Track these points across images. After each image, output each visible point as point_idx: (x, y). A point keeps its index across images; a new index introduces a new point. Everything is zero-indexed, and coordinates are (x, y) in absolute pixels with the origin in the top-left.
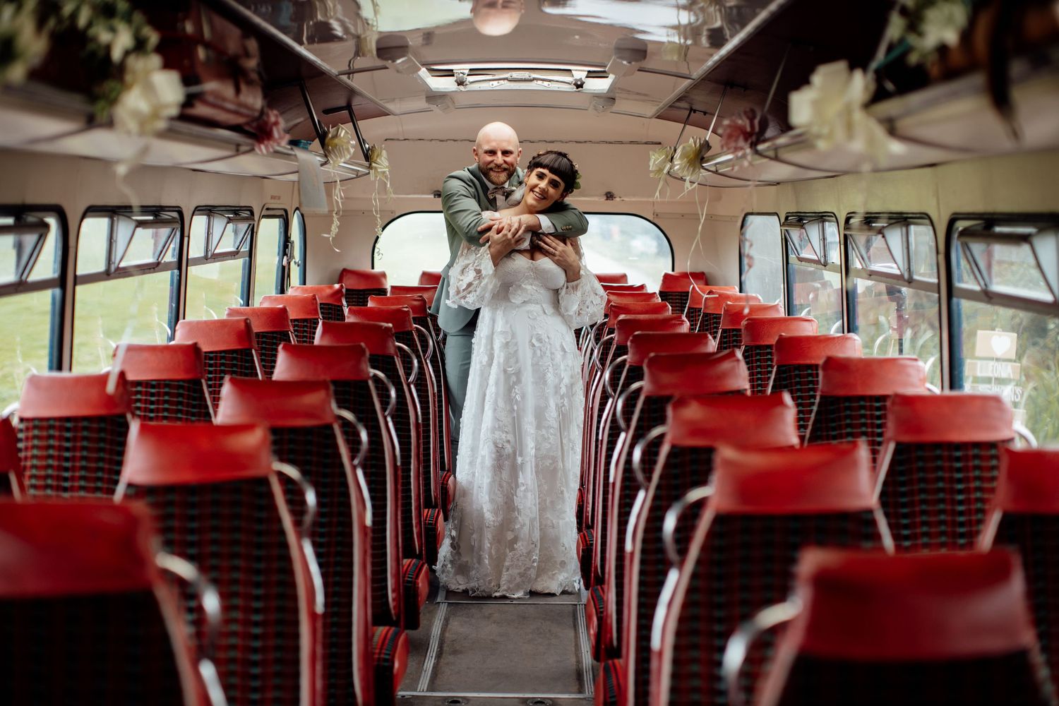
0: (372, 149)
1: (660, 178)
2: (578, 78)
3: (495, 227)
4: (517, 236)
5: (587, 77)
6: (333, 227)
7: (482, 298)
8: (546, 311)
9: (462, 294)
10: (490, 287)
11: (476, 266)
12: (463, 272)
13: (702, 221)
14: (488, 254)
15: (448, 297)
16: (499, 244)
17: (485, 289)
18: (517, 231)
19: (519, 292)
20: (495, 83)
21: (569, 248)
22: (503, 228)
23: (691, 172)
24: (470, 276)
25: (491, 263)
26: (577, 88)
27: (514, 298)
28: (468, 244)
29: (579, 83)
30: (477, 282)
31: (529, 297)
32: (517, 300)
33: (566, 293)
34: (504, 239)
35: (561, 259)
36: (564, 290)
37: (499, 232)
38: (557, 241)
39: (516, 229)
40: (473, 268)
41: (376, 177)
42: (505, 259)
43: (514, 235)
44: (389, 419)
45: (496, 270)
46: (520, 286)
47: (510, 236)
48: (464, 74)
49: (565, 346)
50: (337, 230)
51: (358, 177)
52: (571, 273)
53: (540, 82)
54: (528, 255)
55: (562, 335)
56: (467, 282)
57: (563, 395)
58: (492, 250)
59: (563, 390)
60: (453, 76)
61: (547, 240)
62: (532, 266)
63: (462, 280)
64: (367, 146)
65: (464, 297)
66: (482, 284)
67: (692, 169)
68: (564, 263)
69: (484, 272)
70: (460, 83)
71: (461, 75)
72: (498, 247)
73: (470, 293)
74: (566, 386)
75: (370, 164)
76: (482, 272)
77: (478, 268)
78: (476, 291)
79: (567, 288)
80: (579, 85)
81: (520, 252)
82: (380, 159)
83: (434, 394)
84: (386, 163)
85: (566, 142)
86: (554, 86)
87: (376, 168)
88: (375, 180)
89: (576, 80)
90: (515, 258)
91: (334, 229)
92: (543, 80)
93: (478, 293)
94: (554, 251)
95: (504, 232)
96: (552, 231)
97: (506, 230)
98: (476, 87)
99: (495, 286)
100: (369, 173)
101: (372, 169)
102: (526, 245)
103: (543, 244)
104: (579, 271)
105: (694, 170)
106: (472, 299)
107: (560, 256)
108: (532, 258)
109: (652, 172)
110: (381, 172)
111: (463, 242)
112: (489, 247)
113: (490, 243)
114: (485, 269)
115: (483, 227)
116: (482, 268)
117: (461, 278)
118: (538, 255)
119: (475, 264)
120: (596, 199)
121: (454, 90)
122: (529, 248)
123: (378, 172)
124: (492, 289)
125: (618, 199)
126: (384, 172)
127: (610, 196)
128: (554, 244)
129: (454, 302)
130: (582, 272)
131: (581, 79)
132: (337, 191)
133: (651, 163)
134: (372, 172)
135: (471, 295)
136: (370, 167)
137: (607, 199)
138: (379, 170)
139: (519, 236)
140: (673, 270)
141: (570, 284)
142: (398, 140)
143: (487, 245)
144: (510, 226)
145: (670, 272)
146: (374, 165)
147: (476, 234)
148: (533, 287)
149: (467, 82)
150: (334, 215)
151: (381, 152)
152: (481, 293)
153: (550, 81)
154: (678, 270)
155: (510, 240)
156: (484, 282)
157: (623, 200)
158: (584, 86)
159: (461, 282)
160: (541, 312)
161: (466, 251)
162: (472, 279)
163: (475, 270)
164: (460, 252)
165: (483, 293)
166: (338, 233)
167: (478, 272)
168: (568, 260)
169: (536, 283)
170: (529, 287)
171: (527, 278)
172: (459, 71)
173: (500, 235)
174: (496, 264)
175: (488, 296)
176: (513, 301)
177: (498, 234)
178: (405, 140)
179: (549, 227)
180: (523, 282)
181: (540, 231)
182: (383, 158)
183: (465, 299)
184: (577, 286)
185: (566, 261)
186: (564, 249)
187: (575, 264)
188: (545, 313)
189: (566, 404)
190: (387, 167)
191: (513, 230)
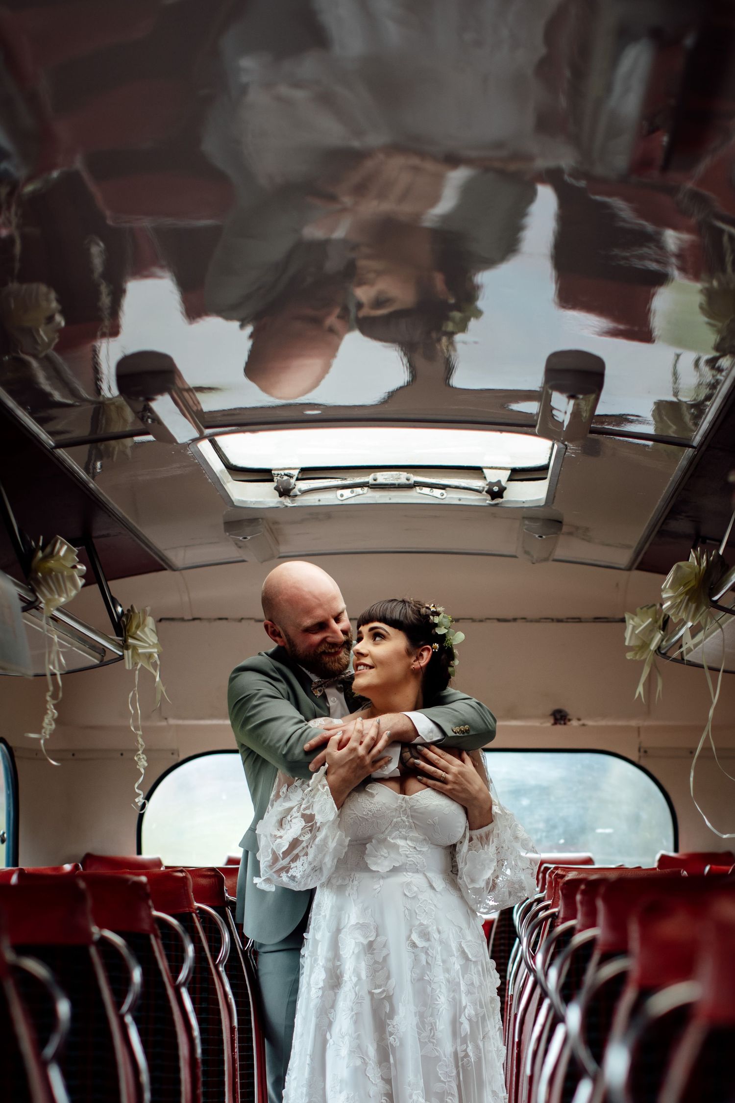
0: (129, 614)
1: (645, 660)
2: (494, 480)
3: (337, 738)
4: (375, 751)
5: (510, 479)
6: (46, 721)
7: (317, 869)
8: (434, 885)
9: (282, 863)
10: (332, 845)
11: (305, 809)
12: (281, 824)
13: (715, 701)
14: (324, 786)
15: (257, 873)
16: (343, 766)
17: (322, 848)
18: (375, 742)
19: (384, 852)
20: (347, 493)
21: (469, 767)
22: (348, 740)
23: (692, 613)
24: (295, 827)
25: (331, 800)
26: (493, 499)
27: (376, 864)
28: (288, 775)
29: (496, 489)
30: (308, 836)
31: (403, 859)
32: (380, 863)
33: (469, 850)
34: (352, 757)
35: (456, 787)
36: (466, 842)
37: (341, 745)
38: (449, 757)
39: (373, 739)
40: (299, 814)
41: (136, 664)
42: (357, 794)
43: (370, 749)
44: (129, 1019)
45: (339, 816)
46: (385, 839)
47: (361, 750)
48: (291, 476)
49: (467, 951)
50: (54, 726)
51: (103, 664)
52: (477, 813)
53: (426, 490)
54: (396, 786)
55: (461, 929)
56: (291, 839)
57: (466, 1035)
58: (332, 777)
59: (466, 1026)
60: (272, 480)
61: (431, 755)
62: (404, 805)
63: (281, 837)
64: (119, 609)
65: (286, 869)
66: (318, 839)
67: (694, 606)
68: (463, 795)
69: (319, 819)
70: (285, 492)
71: (285, 478)
72: (342, 772)
73: (294, 860)
74: (470, 1020)
75: (125, 641)
76: (316, 817)
77: (308, 812)
78: (306, 854)
79: (471, 840)
80: (496, 493)
81: (382, 780)
82: (143, 632)
83: (232, 1029)
84: (153, 639)
85: (481, 621)
86: (452, 497)
87: (135, 648)
88: (134, 670)
89: (491, 484)
90: (374, 792)
91: (49, 724)
92: (432, 486)
93: (310, 857)
94: (444, 774)
95: (352, 744)
96: (437, 736)
97: (356, 741)
98: (312, 500)
99: (340, 843)
100: (122, 658)
101: (127, 649)
102: (393, 768)
103: (422, 764)
104: (491, 808)
105: (697, 609)
106: (301, 869)
107: (455, 783)
108: (403, 791)
109: (630, 649)
110: (144, 654)
111: (279, 773)
112: (326, 773)
113: (327, 765)
114: (321, 811)
115: (313, 742)
116: (315, 812)
117: (278, 834)
118: (413, 784)
119: (303, 806)
120: (536, 723)
121: (272, 505)
122: (398, 774)
123: (139, 654)
124: (335, 849)
125: (574, 723)
126: (150, 656)
127: (560, 717)
128: (443, 763)
129: (268, 880)
130: (495, 809)
131: (499, 482)
132: (53, 656)
133: (628, 634)
134: (128, 654)
135: (298, 863)
136: (125, 646)
137: (555, 723)
138: (140, 651)
139: (379, 752)
140: (676, 849)
141: (476, 833)
142: (182, 620)
143: (323, 769)
144: (362, 734)
145: (672, 854)
146: (130, 641)
147: (302, 756)
148: (409, 842)
149: (296, 491)
150: (48, 698)
151: (144, 620)
152: (315, 857)
153: (443, 487)
154: (685, 849)
155: (362, 758)
156: (321, 836)
157: (584, 725)
158: (505, 494)
159: (279, 840)
160: (425, 885)
161: (284, 789)
162: (299, 832)
163: (303, 816)
164: (273, 793)
165: (320, 856)
166: (55, 730)
167: (309, 819)
168: (470, 788)
169: (414, 834)
170: (401, 842)
171: (396, 826)
172: (282, 472)
173: (345, 750)
174: (340, 805)
175: (329, 862)
176: (374, 868)
177: (339, 749)
178: (194, 619)
179: (431, 731)
180: (390, 834)
181: (417, 740)
182: (146, 629)
183: (287, 872)
184: (487, 836)
185: (465, 790)
186: (461, 769)
187: (482, 796)
188: (432, 887)
189: (471, 1054)
190: (154, 646)
191: (367, 740)
